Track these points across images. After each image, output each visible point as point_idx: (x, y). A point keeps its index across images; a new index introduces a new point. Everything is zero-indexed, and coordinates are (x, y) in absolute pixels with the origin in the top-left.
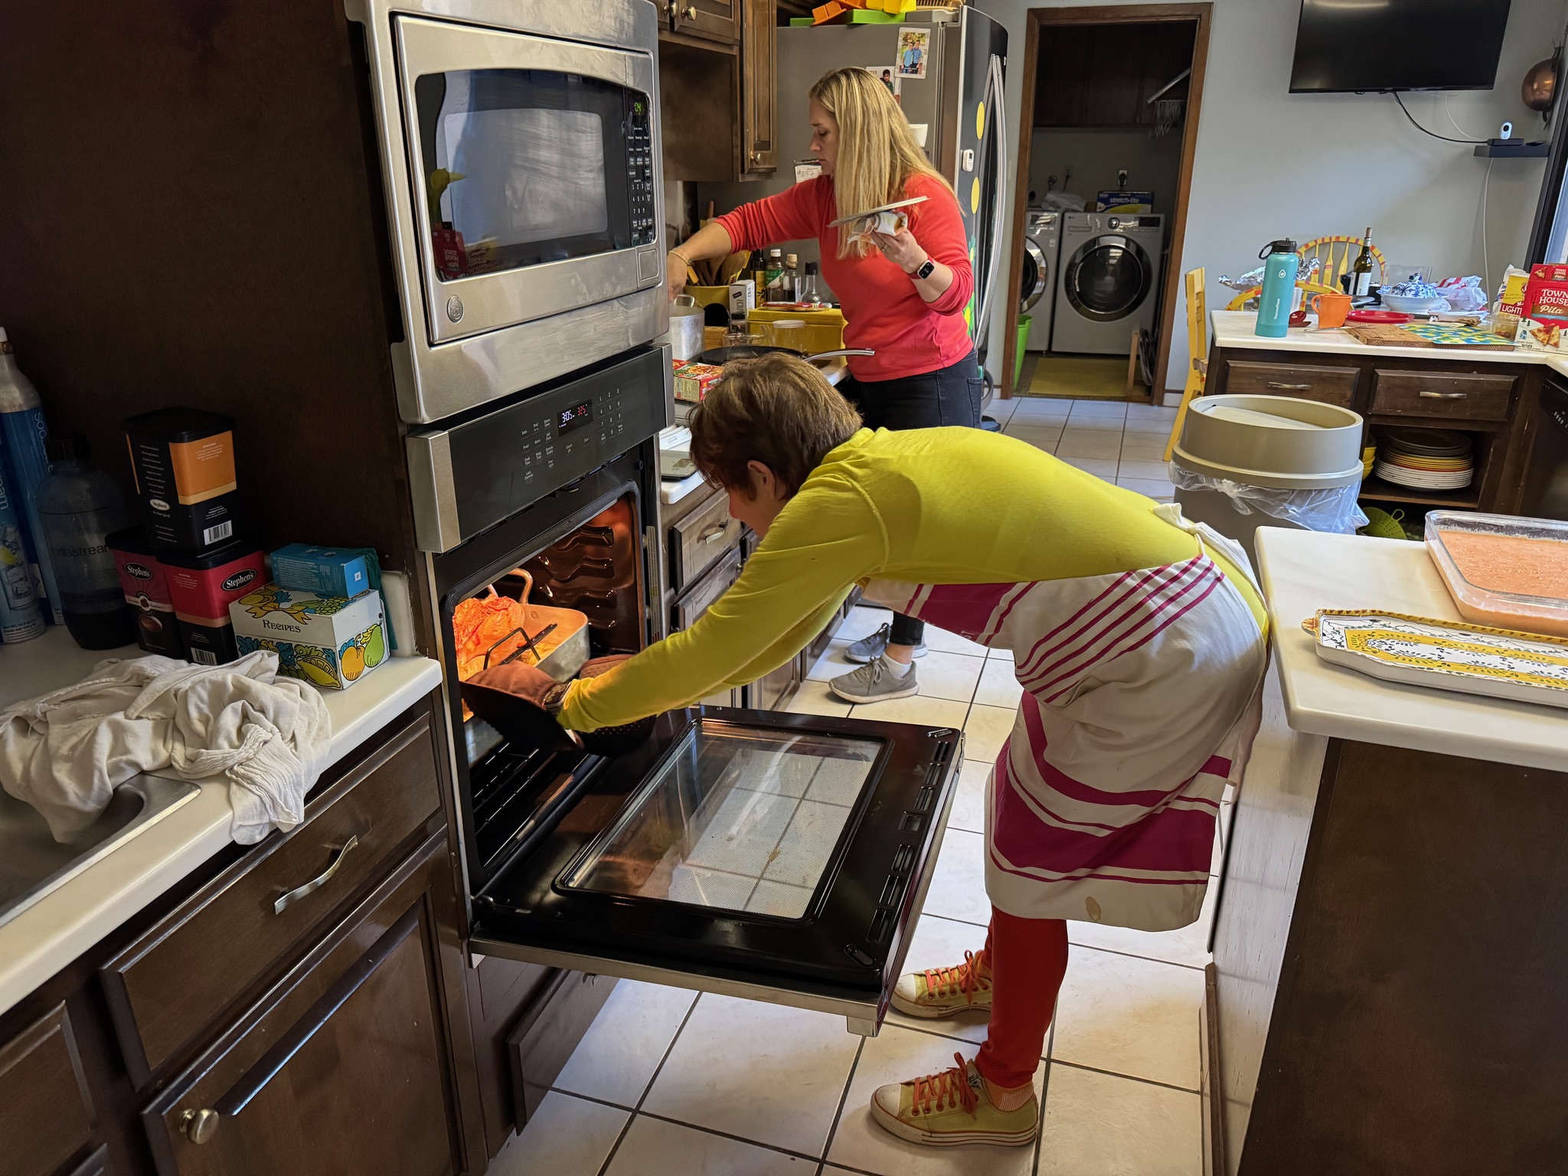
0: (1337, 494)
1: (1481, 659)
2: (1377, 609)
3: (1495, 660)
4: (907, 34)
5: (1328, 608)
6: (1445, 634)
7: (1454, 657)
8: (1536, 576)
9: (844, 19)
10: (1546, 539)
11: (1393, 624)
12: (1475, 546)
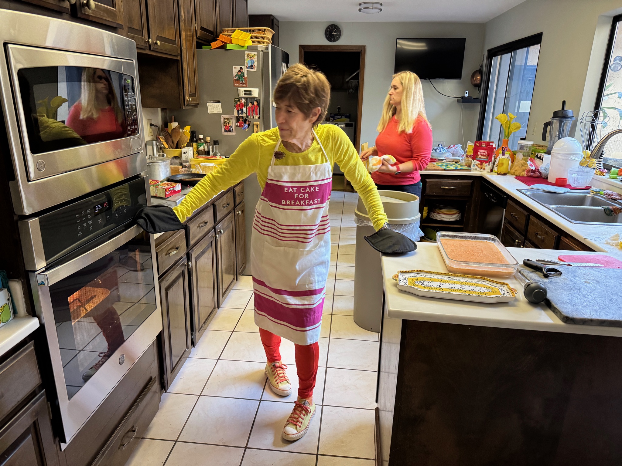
0: (412, 225)
1: (453, 286)
2: (419, 270)
3: (458, 286)
4: (248, 54)
5: (402, 270)
6: (442, 277)
7: (445, 286)
8: (473, 254)
9: (223, 47)
10: (477, 240)
11: (424, 275)
12: (453, 244)
